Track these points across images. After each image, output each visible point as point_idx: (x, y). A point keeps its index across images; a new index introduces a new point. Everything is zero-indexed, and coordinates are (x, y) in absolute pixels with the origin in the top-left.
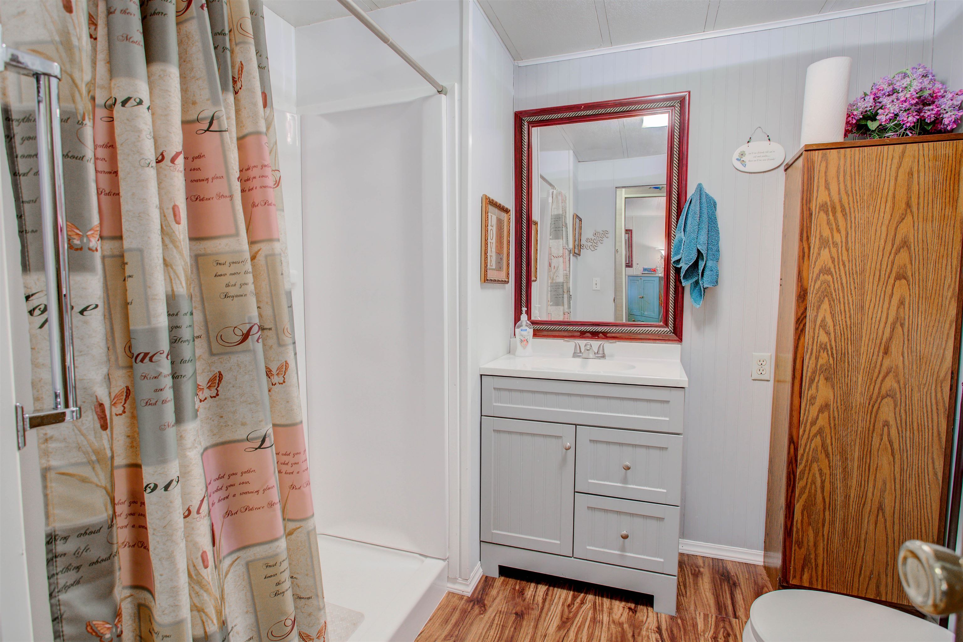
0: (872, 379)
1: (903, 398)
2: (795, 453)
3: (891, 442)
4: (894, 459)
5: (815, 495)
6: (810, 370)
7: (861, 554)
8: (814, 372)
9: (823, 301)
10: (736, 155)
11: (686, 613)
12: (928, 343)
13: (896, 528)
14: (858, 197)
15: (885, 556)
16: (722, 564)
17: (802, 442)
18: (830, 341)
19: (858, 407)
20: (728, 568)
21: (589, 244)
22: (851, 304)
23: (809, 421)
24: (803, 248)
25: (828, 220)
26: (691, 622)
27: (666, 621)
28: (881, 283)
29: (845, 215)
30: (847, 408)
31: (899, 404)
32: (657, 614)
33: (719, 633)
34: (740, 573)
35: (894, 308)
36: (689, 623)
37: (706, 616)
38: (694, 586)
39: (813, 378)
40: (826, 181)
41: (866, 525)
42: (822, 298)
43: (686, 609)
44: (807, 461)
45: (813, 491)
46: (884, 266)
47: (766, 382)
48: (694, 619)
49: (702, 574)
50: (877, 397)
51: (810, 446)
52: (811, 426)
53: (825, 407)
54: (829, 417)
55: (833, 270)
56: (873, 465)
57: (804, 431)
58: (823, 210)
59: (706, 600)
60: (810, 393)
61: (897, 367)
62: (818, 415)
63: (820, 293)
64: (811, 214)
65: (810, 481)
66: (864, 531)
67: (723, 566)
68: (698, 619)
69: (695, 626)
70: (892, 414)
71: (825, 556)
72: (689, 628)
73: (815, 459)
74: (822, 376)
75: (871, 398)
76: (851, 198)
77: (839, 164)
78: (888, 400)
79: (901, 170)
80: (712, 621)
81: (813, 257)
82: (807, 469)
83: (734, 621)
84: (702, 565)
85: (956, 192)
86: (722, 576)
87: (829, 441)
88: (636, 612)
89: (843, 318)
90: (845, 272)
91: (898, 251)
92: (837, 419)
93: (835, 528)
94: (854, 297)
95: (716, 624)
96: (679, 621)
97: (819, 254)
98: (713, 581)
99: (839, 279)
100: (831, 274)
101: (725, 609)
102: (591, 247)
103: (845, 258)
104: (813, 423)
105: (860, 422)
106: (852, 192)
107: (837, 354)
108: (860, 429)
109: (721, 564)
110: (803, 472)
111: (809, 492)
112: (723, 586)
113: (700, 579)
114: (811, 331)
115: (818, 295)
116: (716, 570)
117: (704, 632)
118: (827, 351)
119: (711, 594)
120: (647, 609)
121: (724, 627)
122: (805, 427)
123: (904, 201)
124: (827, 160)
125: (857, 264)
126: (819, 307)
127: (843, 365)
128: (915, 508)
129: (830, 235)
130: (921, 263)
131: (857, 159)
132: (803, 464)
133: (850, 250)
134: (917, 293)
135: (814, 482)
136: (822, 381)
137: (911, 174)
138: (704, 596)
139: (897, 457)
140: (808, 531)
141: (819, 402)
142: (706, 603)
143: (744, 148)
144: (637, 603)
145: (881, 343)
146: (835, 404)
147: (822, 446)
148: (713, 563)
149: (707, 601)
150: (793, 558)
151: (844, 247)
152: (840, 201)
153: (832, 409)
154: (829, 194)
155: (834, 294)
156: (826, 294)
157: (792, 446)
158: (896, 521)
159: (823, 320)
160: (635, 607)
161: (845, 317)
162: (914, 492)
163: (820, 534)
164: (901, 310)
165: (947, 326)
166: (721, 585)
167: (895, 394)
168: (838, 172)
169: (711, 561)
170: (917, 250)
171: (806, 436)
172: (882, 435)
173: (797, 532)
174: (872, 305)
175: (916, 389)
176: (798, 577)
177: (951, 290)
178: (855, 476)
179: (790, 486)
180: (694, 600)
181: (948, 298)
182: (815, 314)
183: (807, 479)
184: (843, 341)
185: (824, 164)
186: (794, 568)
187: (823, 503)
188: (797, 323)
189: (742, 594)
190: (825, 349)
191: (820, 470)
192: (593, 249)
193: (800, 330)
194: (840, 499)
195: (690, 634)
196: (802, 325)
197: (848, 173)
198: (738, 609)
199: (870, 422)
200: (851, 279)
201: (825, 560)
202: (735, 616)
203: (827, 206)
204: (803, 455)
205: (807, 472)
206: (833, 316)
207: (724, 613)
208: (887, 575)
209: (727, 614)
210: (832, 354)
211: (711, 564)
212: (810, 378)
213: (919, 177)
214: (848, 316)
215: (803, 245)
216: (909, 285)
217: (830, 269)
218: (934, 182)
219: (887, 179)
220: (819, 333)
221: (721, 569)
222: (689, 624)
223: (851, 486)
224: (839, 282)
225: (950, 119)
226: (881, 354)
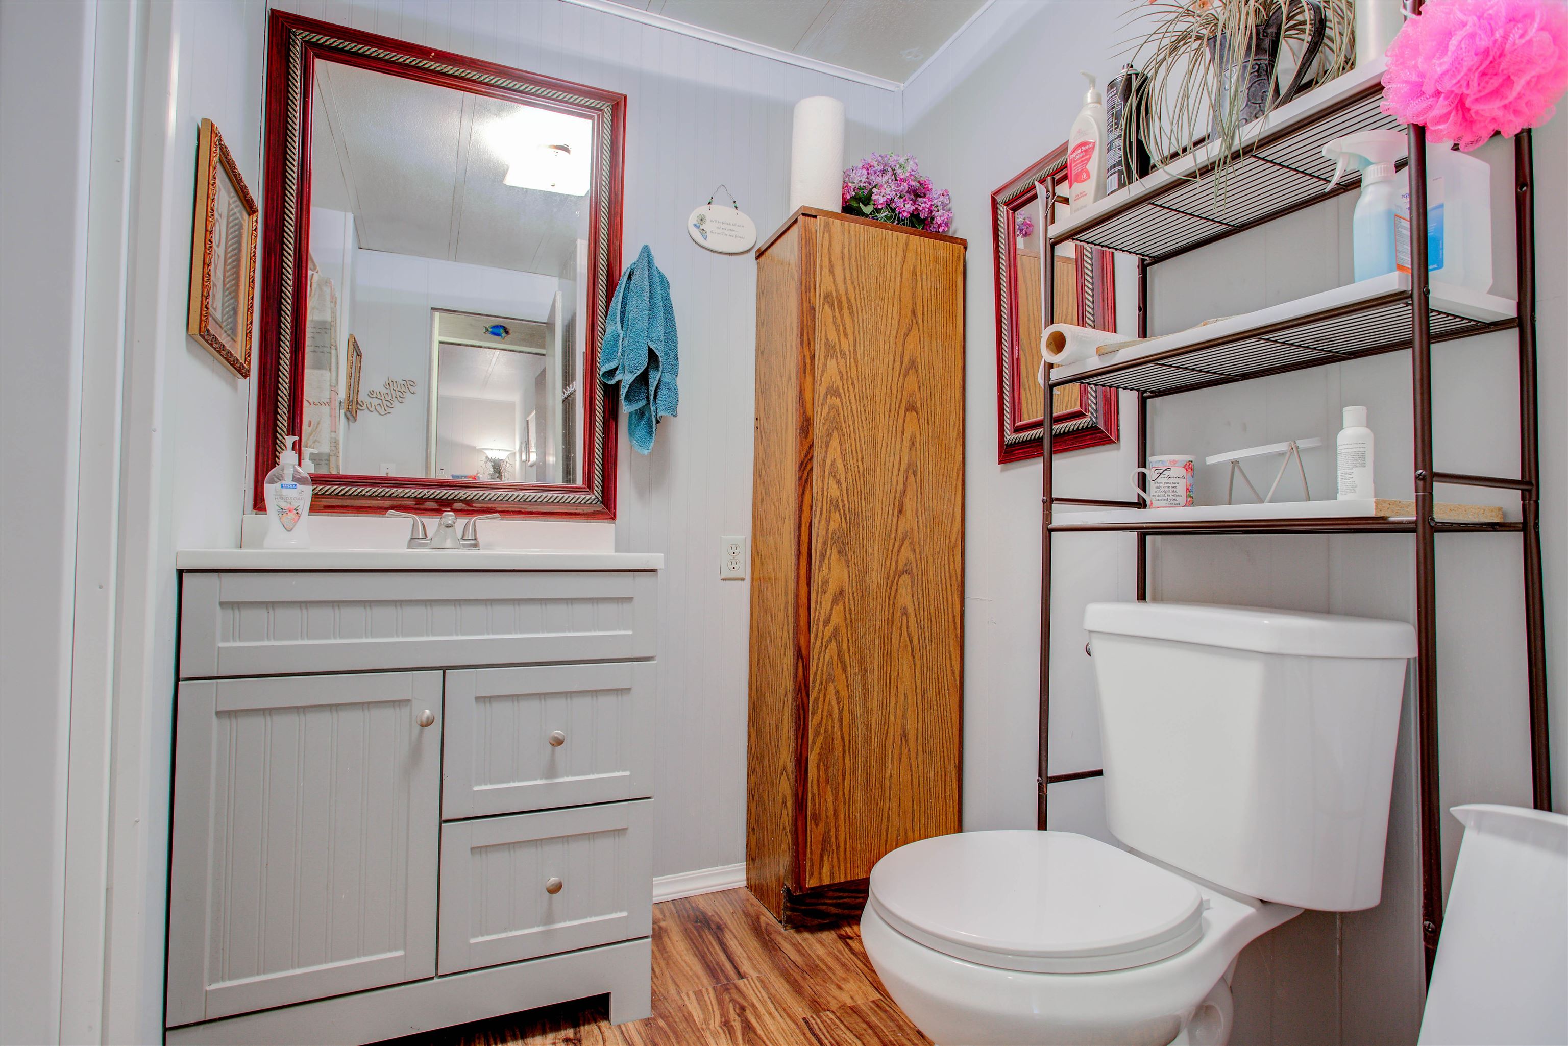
0: (888, 550)
1: (920, 573)
2: (804, 675)
3: (910, 636)
4: (914, 661)
5: (833, 734)
6: (820, 540)
7: (886, 810)
8: (825, 543)
9: (832, 436)
10: (693, 219)
11: (666, 1004)
12: (939, 497)
13: (920, 758)
14: (865, 292)
15: (910, 804)
16: (690, 904)
17: (814, 653)
18: (842, 495)
19: (875, 591)
20: (701, 906)
21: (375, 402)
22: (863, 442)
23: (822, 619)
24: (804, 356)
25: (834, 317)
26: (680, 1015)
27: (640, 1033)
28: (892, 414)
29: (852, 314)
30: (863, 592)
31: (916, 582)
32: (620, 1027)
33: (728, 1012)
34: (720, 908)
35: (906, 450)
36: (678, 1017)
37: (699, 994)
38: (662, 955)
39: (824, 552)
40: (830, 262)
41: (890, 764)
42: (831, 431)
43: (664, 997)
44: (821, 682)
45: (830, 728)
46: (894, 392)
47: (740, 582)
48: (682, 1008)
49: (666, 931)
50: (895, 575)
51: (824, 657)
52: (825, 627)
53: (840, 595)
54: (845, 610)
55: (841, 390)
56: (894, 674)
57: (817, 635)
58: (828, 302)
59: (688, 969)
60: (821, 574)
61: (912, 529)
62: (832, 609)
63: (828, 423)
64: (813, 309)
65: (825, 712)
66: (888, 775)
67: (692, 907)
68: (688, 1005)
69: (688, 1018)
70: (910, 598)
71: (847, 827)
72: (681, 1027)
73: (831, 678)
74: (834, 547)
75: (888, 576)
76: (857, 292)
77: (843, 242)
78: (905, 578)
79: (905, 267)
80: (710, 997)
81: (818, 371)
82: (822, 695)
83: (741, 983)
84: (661, 917)
85: (955, 306)
86: (697, 922)
87: (845, 647)
88: (580, 1041)
89: (855, 461)
90: (855, 396)
91: (906, 374)
92: (853, 612)
93: (856, 780)
94: (865, 431)
95: (718, 1000)
96: (661, 1023)
97: (825, 365)
98: (687, 933)
99: (848, 404)
100: (840, 396)
101: (722, 970)
102: (378, 408)
103: (854, 375)
104: (827, 622)
105: (878, 612)
106: (859, 284)
107: (849, 514)
108: (879, 623)
109: (688, 905)
110: (816, 701)
111: (825, 731)
112: (705, 937)
113: (666, 939)
114: (820, 480)
115: (826, 426)
116: (684, 917)
117: (706, 1021)
118: (839, 511)
119: (691, 956)
120: (599, 1027)
121: (732, 1000)
122: (817, 629)
123: (910, 308)
124: (830, 232)
125: (868, 386)
126: (827, 446)
127: (857, 531)
128: (937, 726)
129: (837, 340)
130: (929, 392)
131: (862, 239)
132: (817, 689)
133: (859, 364)
134: (927, 430)
135: (830, 715)
136: (835, 554)
137: (914, 273)
138: (683, 964)
139: (917, 656)
140: (825, 794)
141: (832, 588)
142: (690, 973)
143: (704, 210)
144: (576, 1025)
145: (895, 499)
146: (850, 589)
147: (838, 655)
148: (675, 907)
149: (691, 969)
150: (808, 844)
151: (852, 360)
152: (847, 294)
153: (847, 597)
154: (834, 281)
155: (844, 426)
156: (835, 426)
157: (800, 664)
158: (920, 749)
159: (833, 464)
160: (575, 1033)
161: (857, 461)
162: (935, 703)
163: (841, 793)
164: (913, 453)
165: (955, 475)
166: (701, 936)
167: (912, 569)
168: (843, 252)
169: (672, 906)
170: (924, 375)
171: (818, 644)
172: (901, 629)
173: (813, 799)
174: (885, 444)
175: (931, 560)
176: (816, 874)
177: (956, 429)
178: (876, 694)
179: (800, 728)
180: (671, 977)
181: (954, 439)
182: (824, 453)
183: (822, 711)
184: (856, 494)
185: (827, 236)
186: (811, 859)
187: (842, 744)
188: (800, 470)
189: (736, 937)
190: (836, 507)
191: (837, 693)
192: (382, 412)
193: (804, 479)
194: (860, 732)
195: (687, 1036)
196: (806, 473)
197: (853, 257)
198: (739, 963)
199: (889, 611)
200: (862, 406)
201: (848, 833)
202: (741, 976)
203: (833, 297)
204: (816, 674)
205: (821, 700)
206: (843, 456)
207: (722, 978)
208: (913, 831)
209: (727, 978)
210: (845, 514)
211: (674, 911)
212: (821, 553)
213: (922, 280)
214: (860, 459)
215: (803, 352)
216: (919, 419)
217: (838, 389)
218: (936, 289)
219: (893, 275)
220: (828, 483)
221: (691, 912)
222: (677, 1020)
223: (872, 710)
224: (849, 409)
225: (942, 218)
226: (896, 513)
